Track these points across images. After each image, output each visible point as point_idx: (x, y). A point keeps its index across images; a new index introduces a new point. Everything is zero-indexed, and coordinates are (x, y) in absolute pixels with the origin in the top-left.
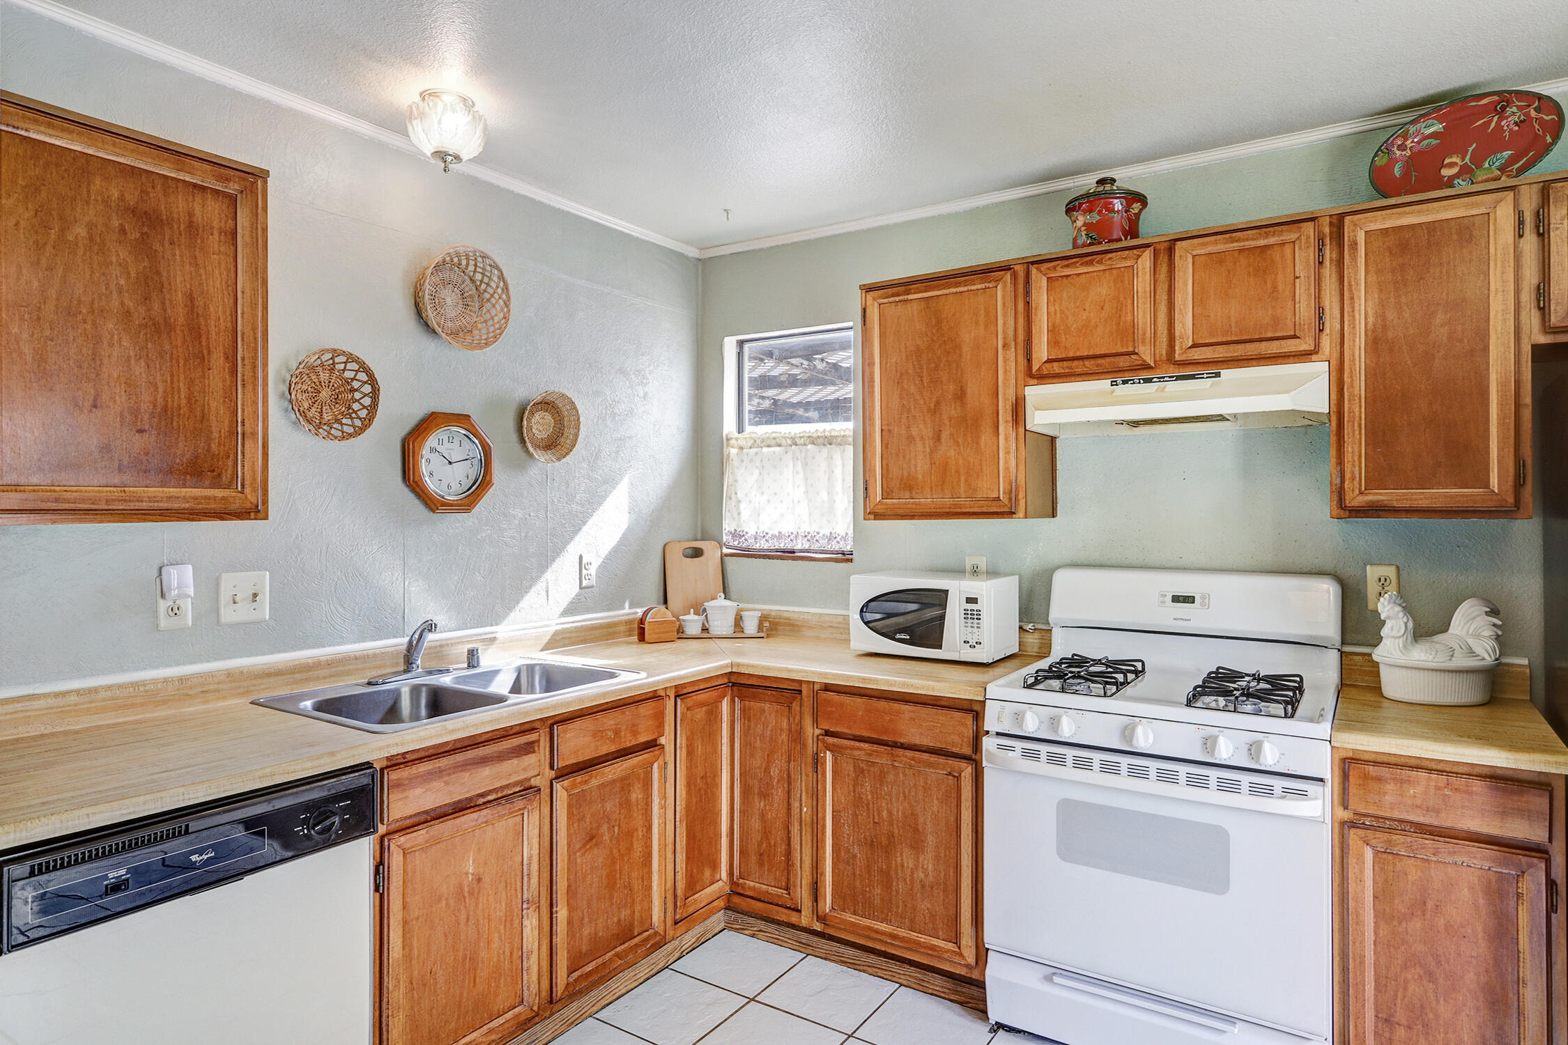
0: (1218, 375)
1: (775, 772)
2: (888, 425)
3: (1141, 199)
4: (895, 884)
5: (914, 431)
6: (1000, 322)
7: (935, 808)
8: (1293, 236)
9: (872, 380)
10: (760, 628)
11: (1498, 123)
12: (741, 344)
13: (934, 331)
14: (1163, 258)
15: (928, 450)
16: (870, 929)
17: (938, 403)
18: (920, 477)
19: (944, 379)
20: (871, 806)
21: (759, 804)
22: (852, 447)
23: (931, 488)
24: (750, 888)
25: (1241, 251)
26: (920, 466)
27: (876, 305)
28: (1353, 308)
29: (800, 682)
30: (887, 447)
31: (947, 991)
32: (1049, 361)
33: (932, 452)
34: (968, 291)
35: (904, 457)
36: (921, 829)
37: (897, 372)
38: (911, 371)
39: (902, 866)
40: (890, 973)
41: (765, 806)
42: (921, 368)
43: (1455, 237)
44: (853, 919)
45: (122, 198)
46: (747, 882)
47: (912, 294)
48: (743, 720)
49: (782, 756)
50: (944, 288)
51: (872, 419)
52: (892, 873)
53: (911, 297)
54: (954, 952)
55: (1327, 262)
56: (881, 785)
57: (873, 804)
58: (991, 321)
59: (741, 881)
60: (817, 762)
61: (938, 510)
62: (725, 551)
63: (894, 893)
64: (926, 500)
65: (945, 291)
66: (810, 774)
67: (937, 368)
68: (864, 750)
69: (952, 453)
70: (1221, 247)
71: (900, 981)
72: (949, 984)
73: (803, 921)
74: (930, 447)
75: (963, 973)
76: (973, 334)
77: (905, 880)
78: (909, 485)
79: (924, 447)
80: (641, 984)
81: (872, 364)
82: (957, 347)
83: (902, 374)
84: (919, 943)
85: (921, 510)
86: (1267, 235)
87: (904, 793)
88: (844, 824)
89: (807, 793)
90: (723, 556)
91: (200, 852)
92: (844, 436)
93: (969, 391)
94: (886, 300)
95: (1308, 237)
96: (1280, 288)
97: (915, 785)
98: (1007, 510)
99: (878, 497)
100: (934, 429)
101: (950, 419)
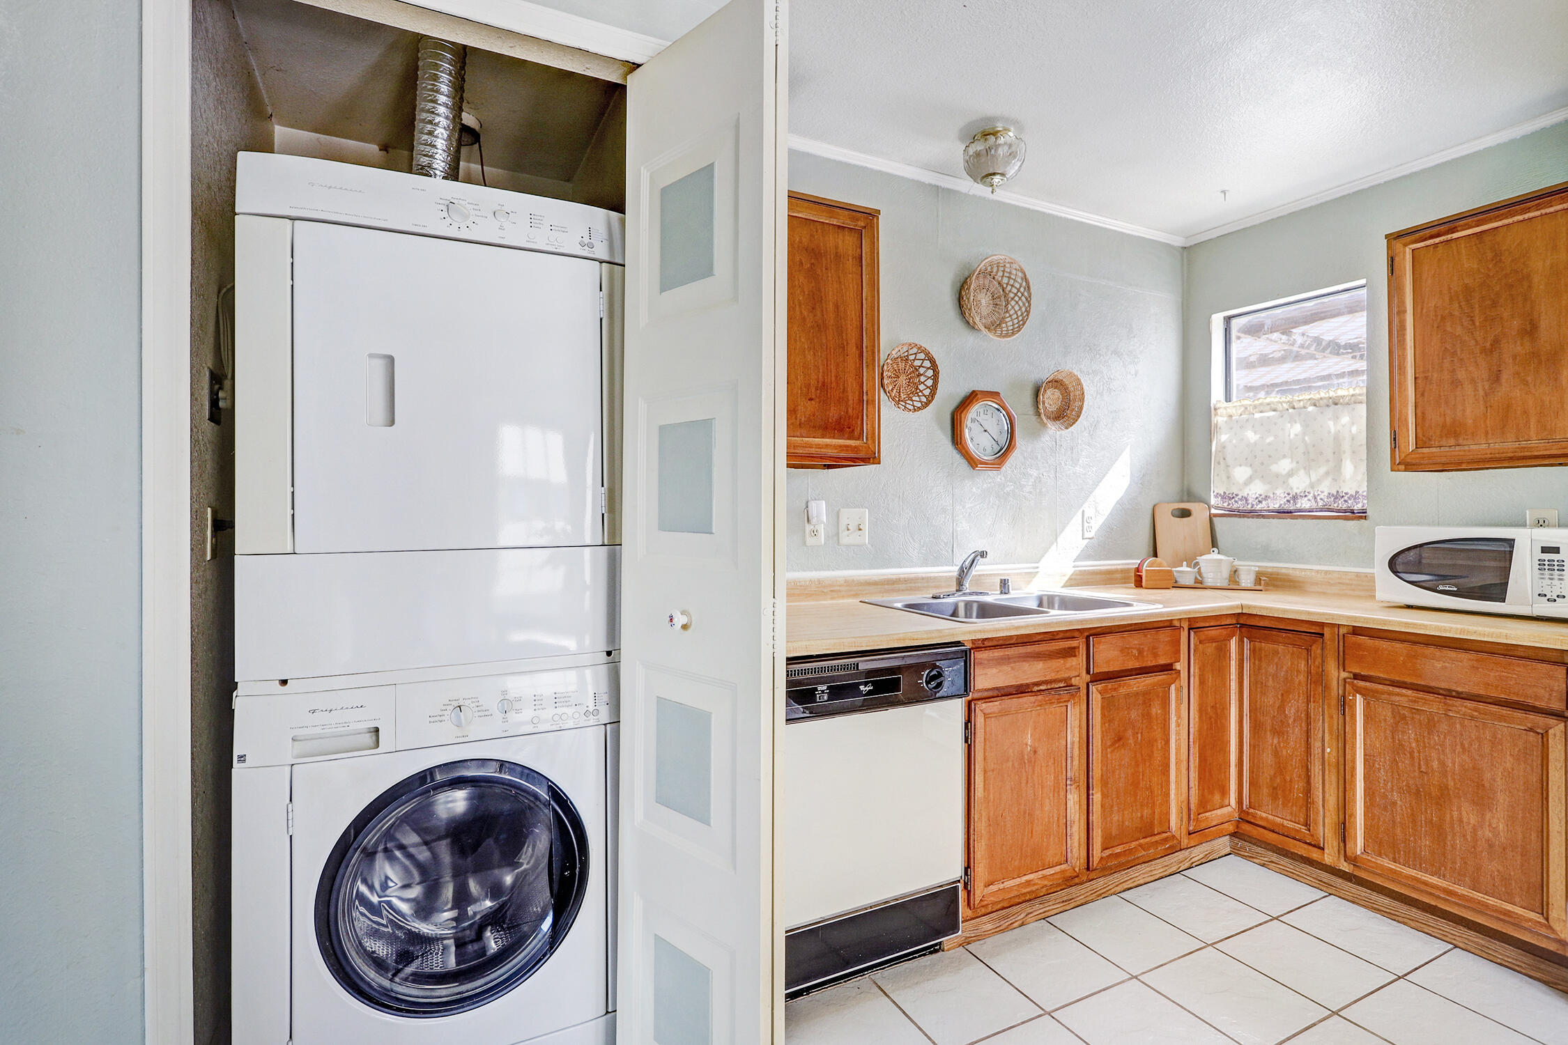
1: (1291, 711)
2: (1424, 372)
4: (1449, 838)
5: (1461, 374)
7: (1508, 765)
9: (1402, 328)
10: (1258, 580)
12: (1228, 320)
13: (1490, 266)
15: (1481, 393)
16: (1416, 879)
17: (1496, 341)
18: (1470, 422)
19: (1506, 315)
20: (1416, 754)
21: (1271, 740)
22: (1364, 406)
23: (1487, 433)
24: (1262, 818)
26: (1469, 407)
27: (1408, 250)
29: (1322, 625)
30: (1423, 395)
31: (1523, 965)
33: (1487, 394)
34: (1542, 215)
35: (1447, 403)
36: (1487, 785)
37: (1436, 316)
38: (1456, 313)
39: (1461, 821)
40: (1441, 932)
41: (1279, 743)
42: (1472, 307)
44: (1393, 866)
45: (801, 242)
46: (1259, 812)
47: (1458, 231)
48: (1253, 660)
49: (1299, 696)
50: (1507, 218)
51: (1402, 368)
52: (1447, 827)
53: (1455, 235)
54: (1539, 922)
56: (1429, 733)
57: (1419, 752)
59: (1251, 811)
60: (1344, 705)
61: (1497, 455)
62: (1213, 511)
63: (1449, 848)
64: (1478, 447)
65: (1506, 221)
66: (1335, 716)
67: (1494, 304)
68: (1408, 696)
69: (1517, 393)
71: (1454, 942)
72: (1528, 959)
73: (1326, 859)
74: (1484, 389)
75: (1552, 949)
76: (1548, 263)
77: (1464, 836)
78: (1454, 431)
79: (1476, 389)
80: (1156, 880)
81: (1402, 312)
82: (1528, 277)
83: (1443, 318)
84: (1486, 906)
85: (1471, 457)
87: (1462, 745)
88: (1379, 769)
89: (1331, 733)
90: (1211, 518)
91: (866, 684)
92: (1353, 395)
93: (1543, 324)
94: (1422, 244)
97: (1478, 738)
99: (1412, 447)
100: (1490, 369)
101: (1514, 357)
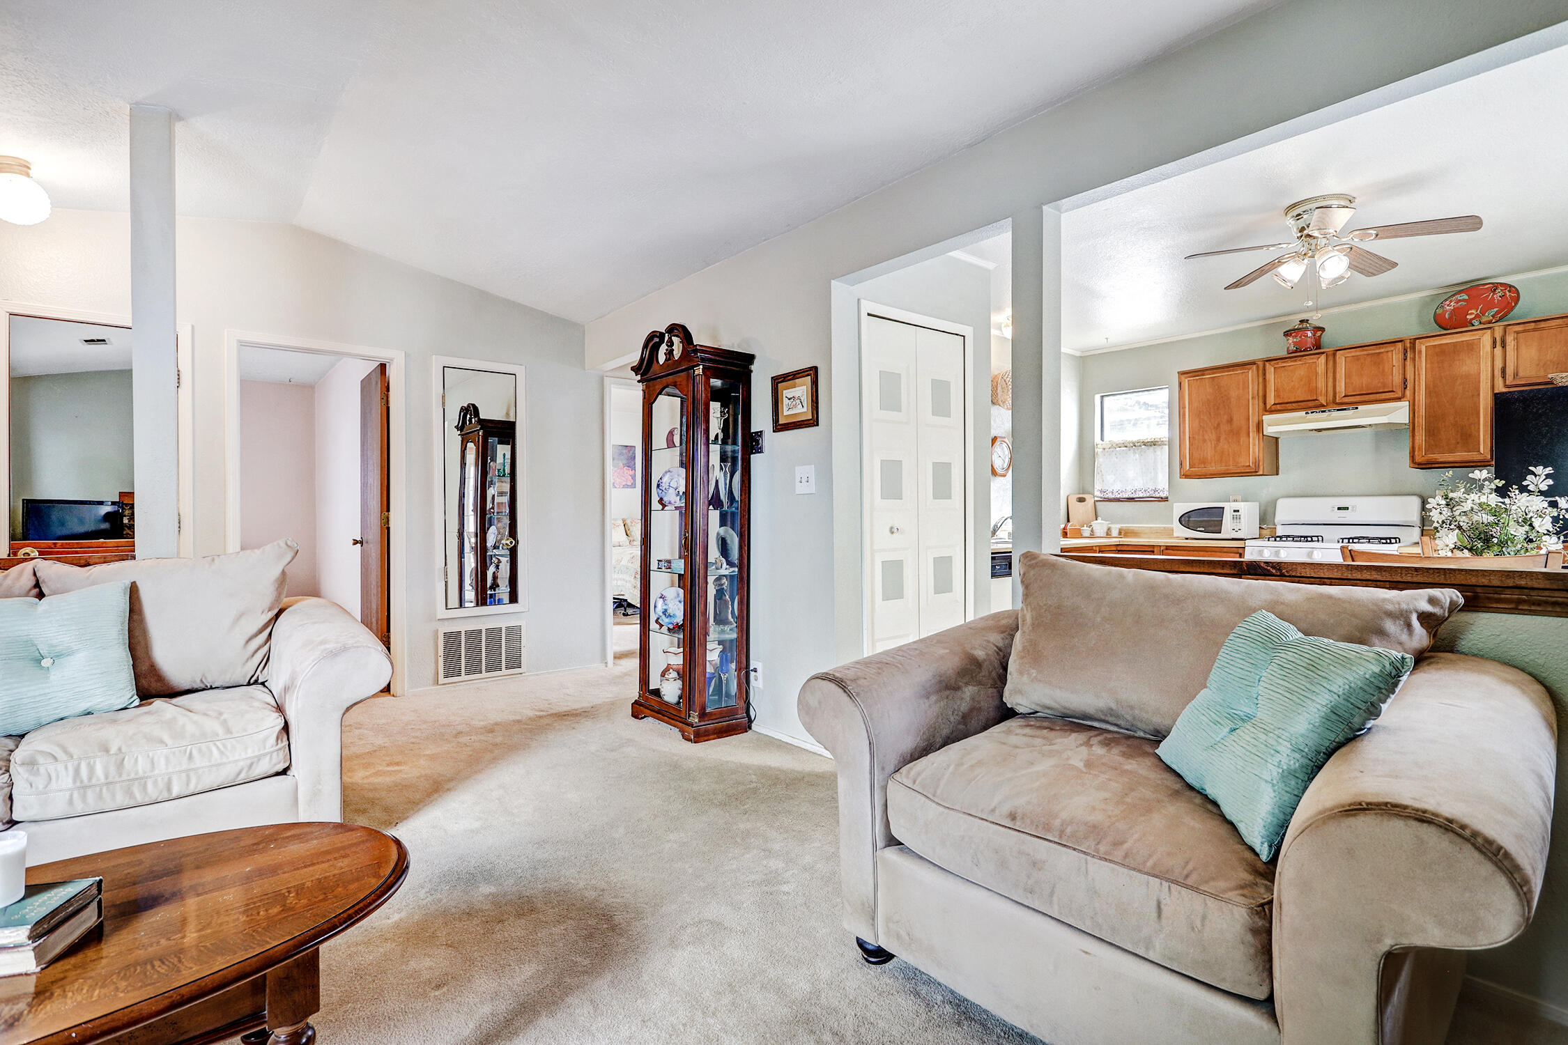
0: (1357, 408)
2: (1192, 435)
3: (1322, 329)
5: (1206, 437)
6: (1250, 387)
8: (1392, 349)
9: (1184, 415)
10: (1120, 533)
11: (1493, 296)
12: (1102, 397)
13: (1216, 392)
14: (1331, 358)
15: (1213, 445)
17: (1218, 425)
18: (1209, 458)
19: (1222, 413)
22: (1167, 447)
23: (1216, 463)
25: (1368, 355)
26: (1209, 452)
27: (1186, 380)
28: (1419, 379)
30: (1192, 445)
32: (1274, 404)
33: (1215, 447)
34: (1234, 374)
35: (1201, 449)
37: (1197, 411)
38: (1205, 411)
42: (1210, 409)
43: (1466, 348)
51: (1184, 432)
53: (1205, 376)
55: (1408, 358)
58: (1246, 387)
61: (1218, 472)
62: (1096, 499)
64: (1212, 468)
65: (1222, 375)
67: (1218, 409)
69: (1226, 446)
70: (1358, 353)
76: (1236, 393)
78: (1203, 462)
79: (1211, 444)
81: (1184, 408)
82: (1229, 399)
83: (1199, 412)
85: (1210, 473)
86: (1380, 348)
90: (1095, 501)
92: (1162, 442)
93: (1235, 419)
94: (1192, 378)
95: (1399, 349)
96: (1386, 370)
98: (1254, 470)
99: (1188, 468)
100: (1216, 436)
101: (1225, 431)
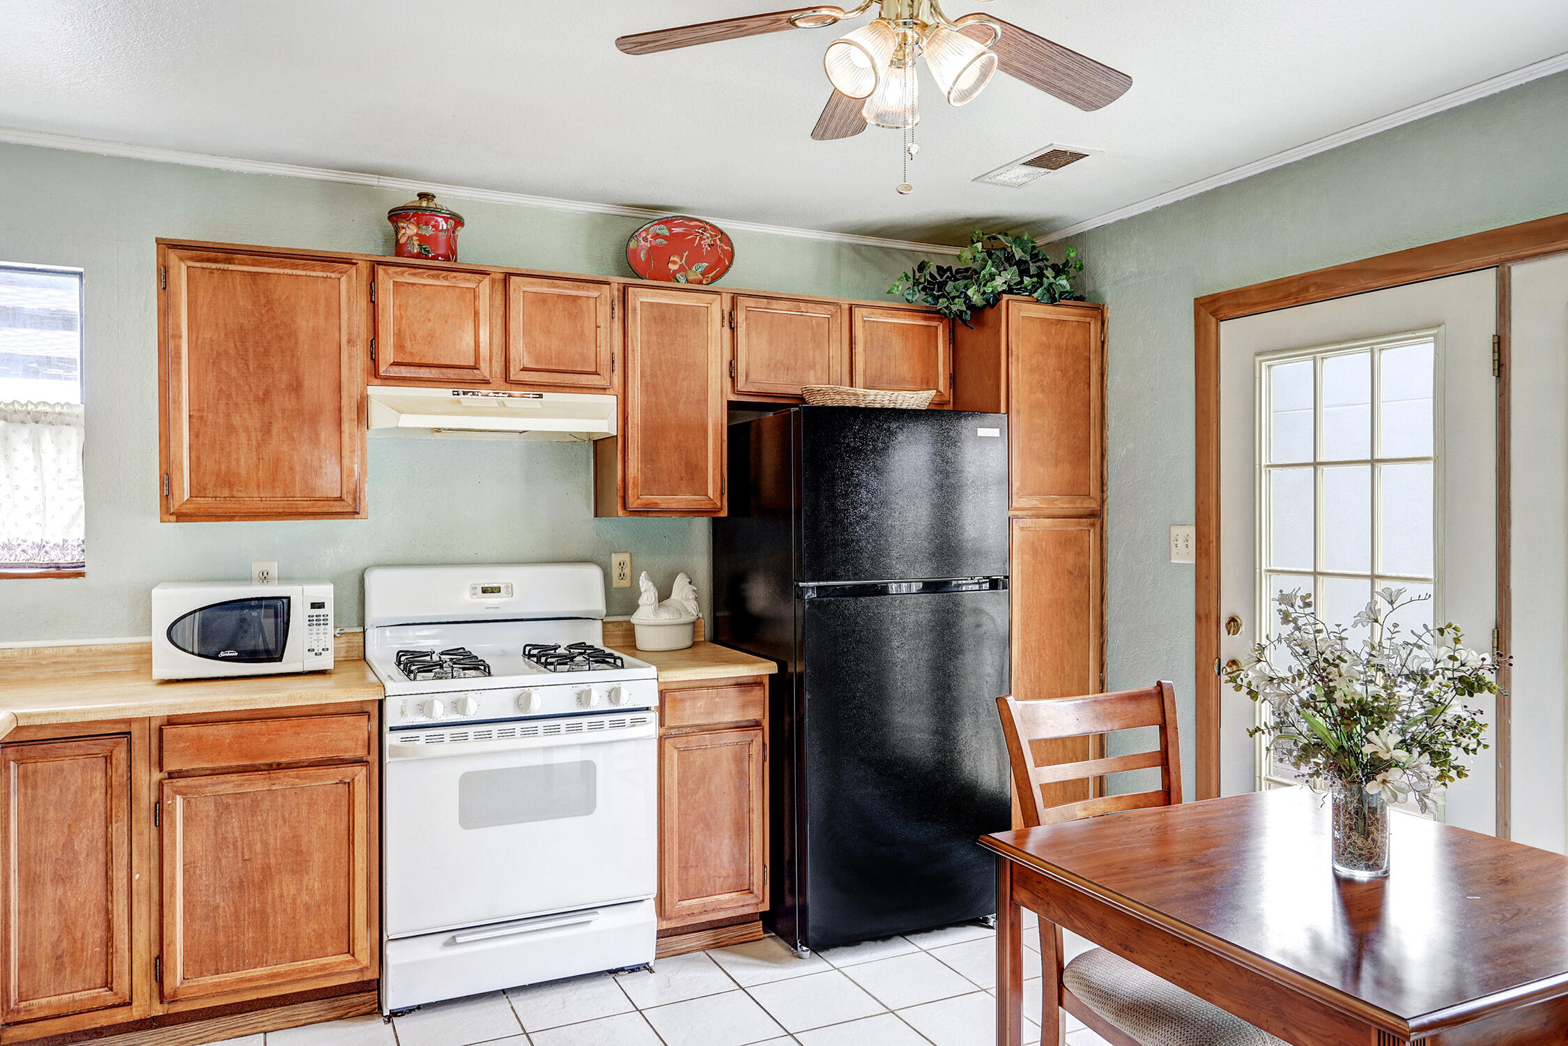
0: (541, 396)
1: (81, 845)
2: (199, 410)
3: (458, 221)
4: (271, 919)
5: (236, 420)
6: (344, 316)
7: (322, 823)
8: (596, 294)
9: (177, 355)
11: (700, 241)
13: (263, 312)
14: (499, 288)
15: (254, 443)
16: (242, 980)
17: (267, 392)
18: (243, 472)
19: (276, 366)
20: (239, 843)
21: (50, 893)
22: (80, 430)
23: (258, 486)
24: (41, 1007)
25: (559, 296)
26: (242, 458)
27: (183, 267)
28: (634, 357)
29: (129, 721)
30: (197, 436)
31: (322, 1013)
32: (395, 364)
33: (259, 446)
34: (306, 276)
35: (222, 449)
36: (304, 849)
37: (212, 350)
38: (232, 352)
39: (282, 896)
40: (252, 1026)
41: (65, 892)
42: (246, 350)
43: (690, 319)
44: (216, 979)
46: (34, 1002)
47: (234, 264)
48: (23, 790)
49: (94, 820)
50: (278, 267)
51: (177, 403)
52: (269, 910)
53: (232, 267)
54: (347, 961)
55: (616, 319)
56: (252, 816)
57: (242, 840)
58: (334, 311)
59: (23, 1004)
60: (159, 812)
61: (269, 510)
63: (271, 930)
64: (251, 500)
65: (277, 270)
66: (146, 832)
67: (266, 352)
68: (233, 781)
69: (285, 448)
70: (545, 290)
71: (264, 1029)
72: (325, 1005)
73: (134, 1014)
74: (257, 440)
75: (353, 981)
76: (311, 324)
77: (285, 910)
78: (228, 481)
79: (249, 439)
81: (177, 336)
82: (292, 334)
83: (219, 354)
84: (306, 970)
85: (246, 510)
86: (578, 288)
87: (283, 817)
88: (200, 876)
89: (140, 854)
93: (307, 383)
94: (198, 264)
95: (606, 297)
96: (587, 332)
97: (297, 804)
98: (350, 509)
99: (186, 496)
100: (262, 420)
101: (283, 412)
